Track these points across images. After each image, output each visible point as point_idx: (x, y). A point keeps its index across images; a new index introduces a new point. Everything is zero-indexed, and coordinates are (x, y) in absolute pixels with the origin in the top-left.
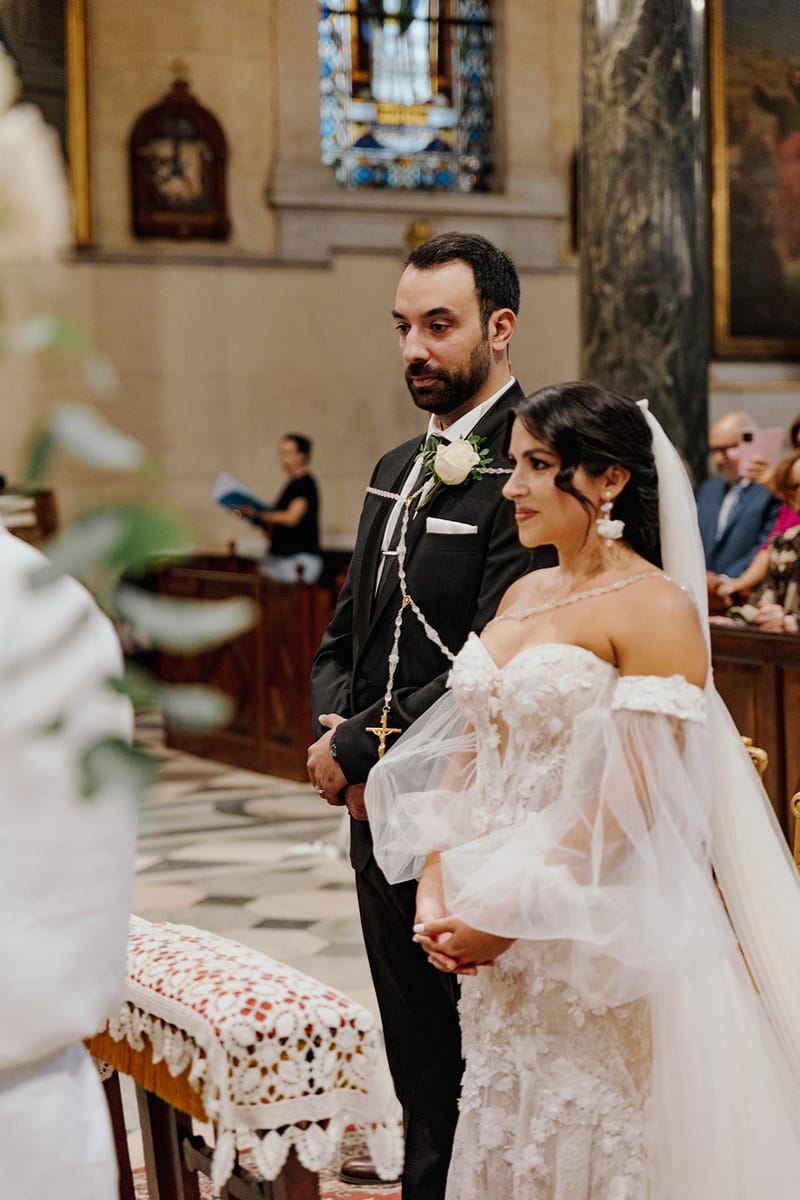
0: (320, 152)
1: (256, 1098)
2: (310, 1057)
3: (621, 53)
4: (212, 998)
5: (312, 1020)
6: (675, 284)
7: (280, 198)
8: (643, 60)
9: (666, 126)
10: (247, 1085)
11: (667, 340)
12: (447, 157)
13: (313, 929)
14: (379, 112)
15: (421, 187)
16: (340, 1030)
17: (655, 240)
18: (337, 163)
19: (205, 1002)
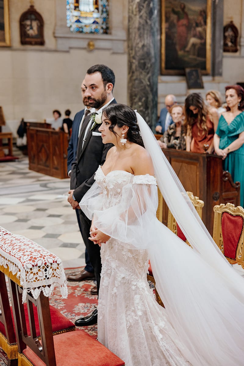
0: (66, 23)
1: (32, 280)
2: (46, 270)
3: (138, 2)
4: (22, 256)
5: (46, 262)
6: (150, 60)
7: (57, 35)
8: (143, 4)
9: (148, 21)
10: (30, 277)
11: (148, 73)
12: (97, 25)
13: (62, 217)
14: (81, 14)
15: (91, 33)
16: (53, 264)
17: (145, 49)
18: (71, 26)
19: (21, 257)
